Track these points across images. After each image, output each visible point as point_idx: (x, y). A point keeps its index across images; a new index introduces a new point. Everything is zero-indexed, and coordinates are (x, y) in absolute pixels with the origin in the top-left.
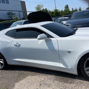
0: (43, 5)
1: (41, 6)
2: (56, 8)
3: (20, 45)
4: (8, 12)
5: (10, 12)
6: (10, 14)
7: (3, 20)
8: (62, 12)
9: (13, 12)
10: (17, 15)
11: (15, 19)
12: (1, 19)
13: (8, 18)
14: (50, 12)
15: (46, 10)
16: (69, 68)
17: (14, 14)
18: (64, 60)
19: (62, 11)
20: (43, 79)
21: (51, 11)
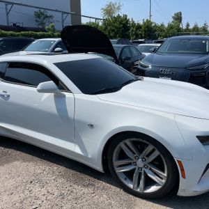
0: (121, 4)
1: (116, 6)
2: (151, 16)
3: (9, 96)
4: (37, 10)
5: (42, 11)
6: (41, 16)
7: (22, 27)
8: (161, 28)
9: (49, 13)
10: (57, 21)
11: (49, 29)
12: (19, 26)
13: (35, 25)
14: (134, 25)
15: (126, 19)
16: (90, 156)
17: (51, 17)
18: (81, 140)
19: (162, 25)
20: (39, 171)
21: (136, 22)
